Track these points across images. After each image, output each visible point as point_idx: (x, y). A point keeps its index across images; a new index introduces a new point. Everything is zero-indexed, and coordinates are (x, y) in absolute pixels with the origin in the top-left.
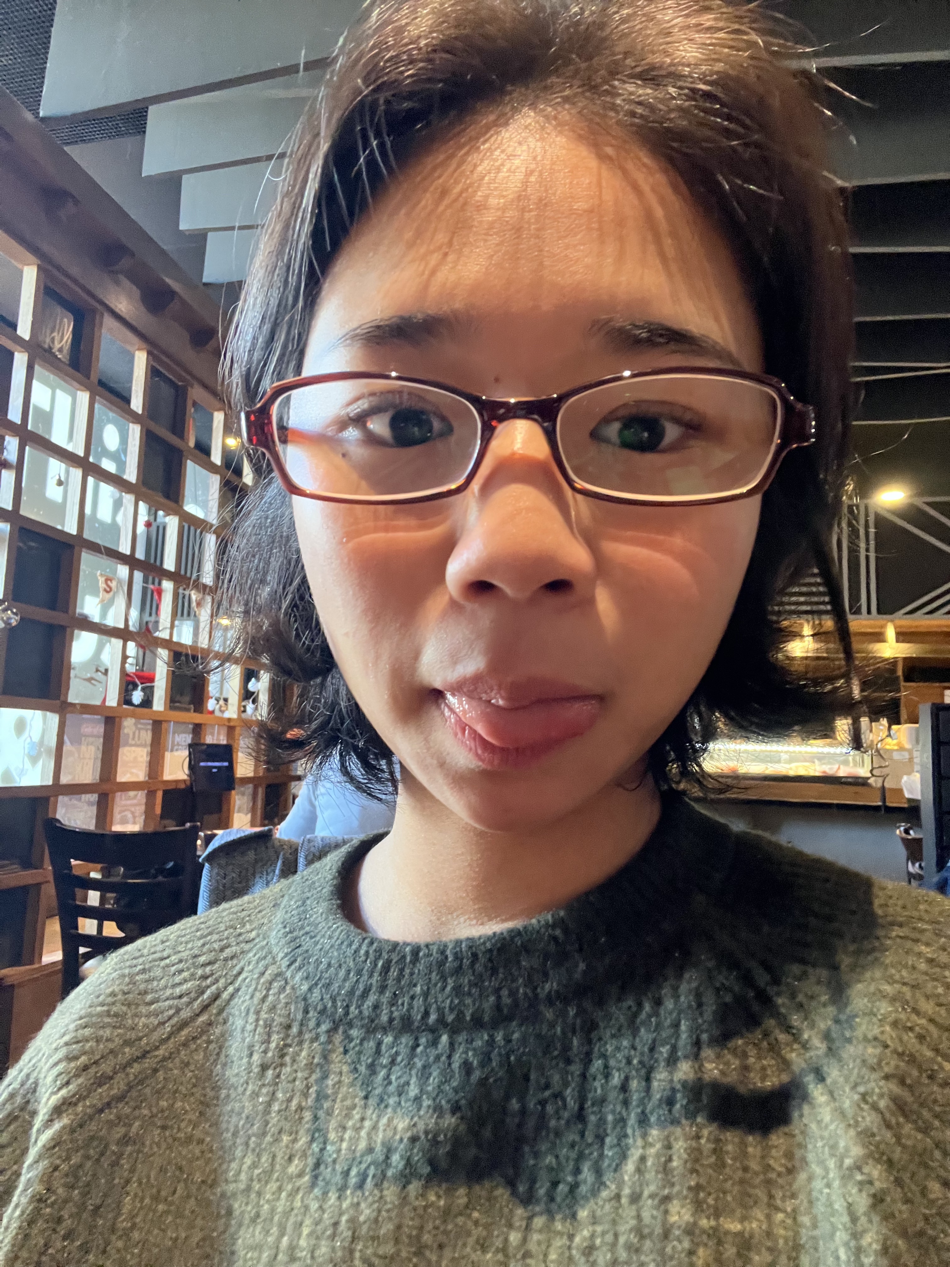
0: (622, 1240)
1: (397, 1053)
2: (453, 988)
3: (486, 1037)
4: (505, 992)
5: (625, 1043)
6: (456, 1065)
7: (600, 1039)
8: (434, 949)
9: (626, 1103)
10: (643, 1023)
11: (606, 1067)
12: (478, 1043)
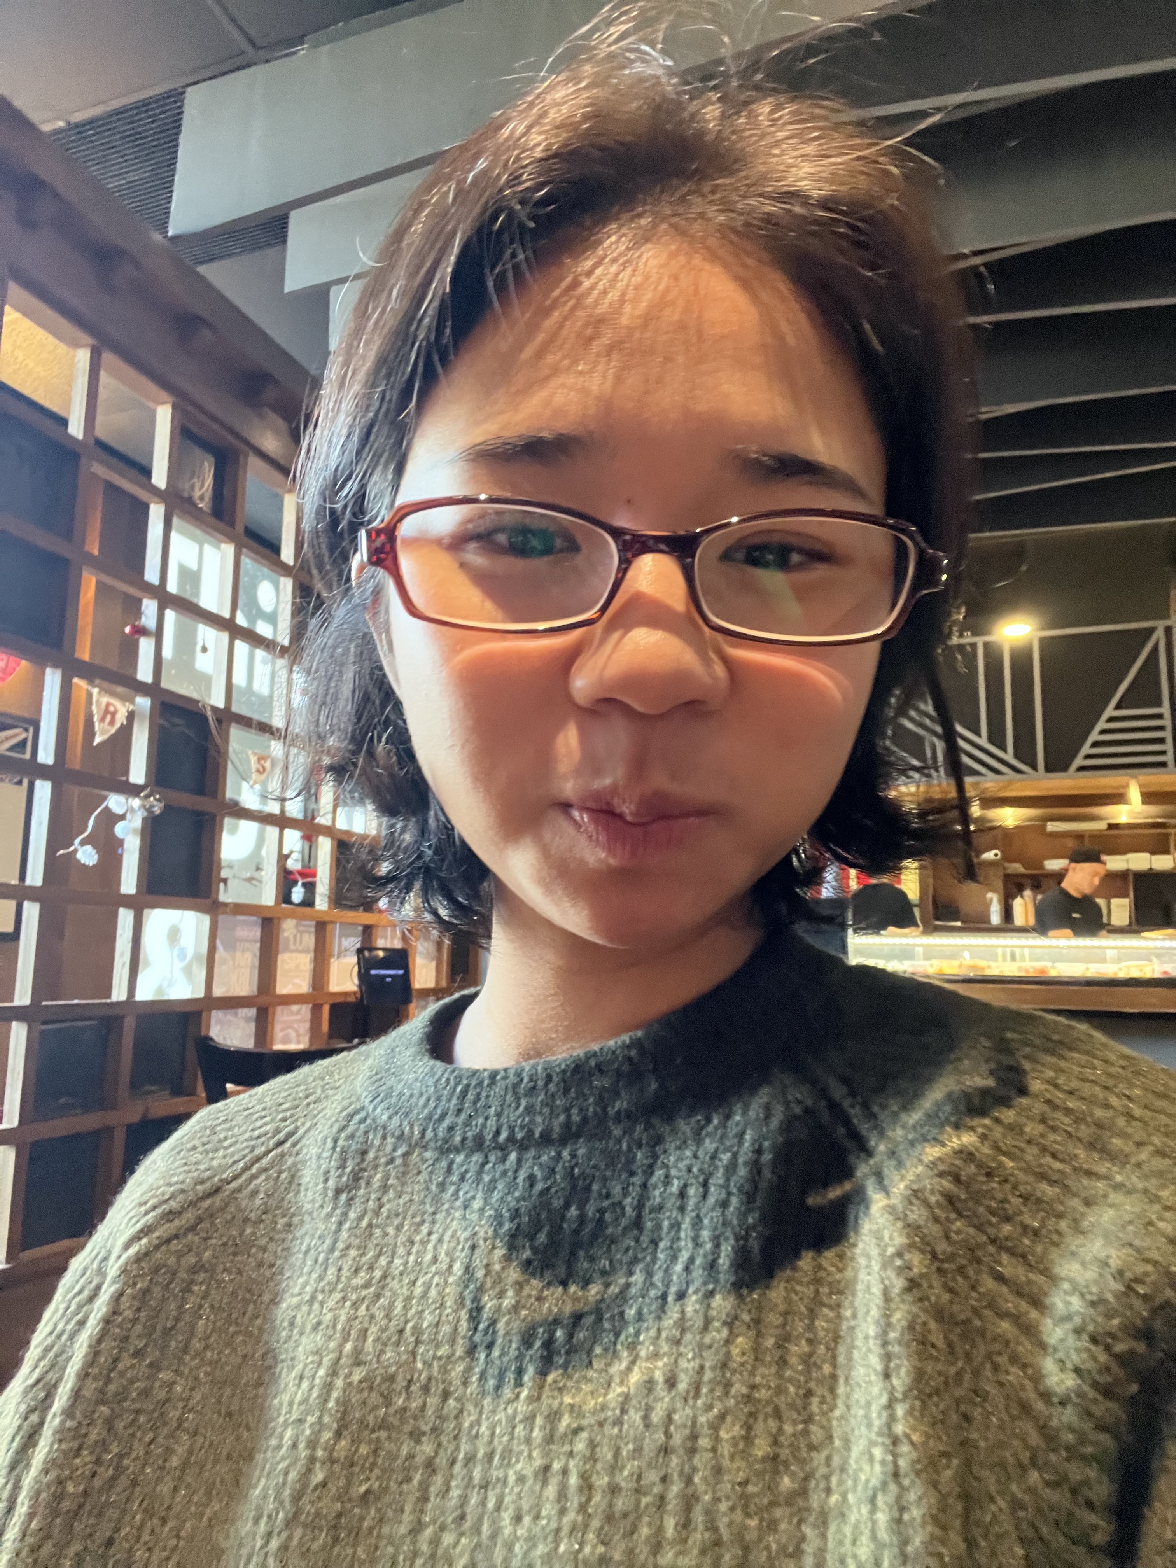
0: (664, 1334)
1: (466, 1171)
2: (526, 1108)
3: (553, 1153)
4: (575, 1111)
5: (688, 1153)
6: (520, 1180)
7: (665, 1152)
8: (511, 1073)
9: (682, 1209)
10: (708, 1134)
11: (667, 1176)
12: (545, 1158)
